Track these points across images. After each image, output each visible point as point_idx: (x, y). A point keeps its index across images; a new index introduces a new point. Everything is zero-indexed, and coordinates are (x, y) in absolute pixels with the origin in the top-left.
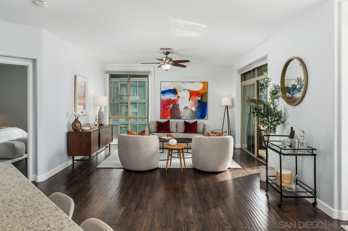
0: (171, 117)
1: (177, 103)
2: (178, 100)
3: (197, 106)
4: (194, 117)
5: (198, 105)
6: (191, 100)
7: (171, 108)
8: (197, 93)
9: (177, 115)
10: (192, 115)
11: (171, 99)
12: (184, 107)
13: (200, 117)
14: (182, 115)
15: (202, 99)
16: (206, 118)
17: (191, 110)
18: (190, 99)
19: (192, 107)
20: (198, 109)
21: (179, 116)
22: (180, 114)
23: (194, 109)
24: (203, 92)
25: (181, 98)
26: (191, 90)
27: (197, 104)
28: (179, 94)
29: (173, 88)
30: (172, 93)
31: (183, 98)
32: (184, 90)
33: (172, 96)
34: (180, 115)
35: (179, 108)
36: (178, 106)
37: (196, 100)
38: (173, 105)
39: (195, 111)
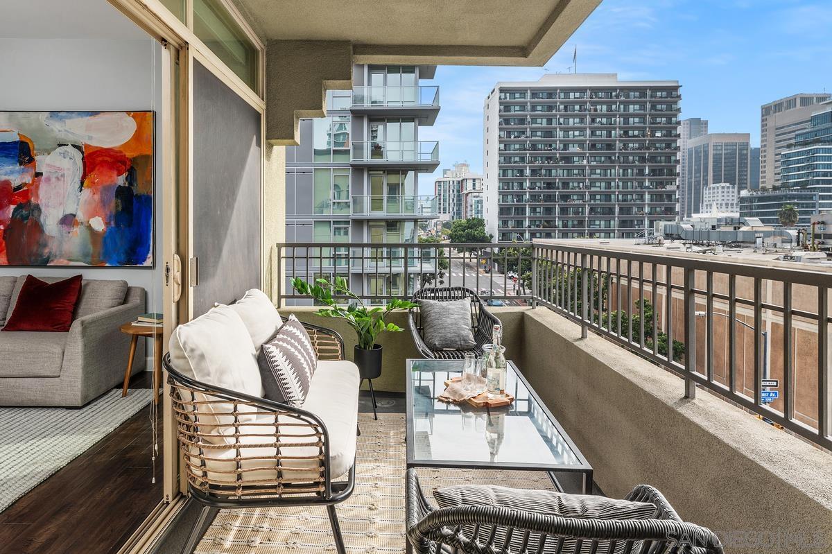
0: (8, 260)
1: (33, 200)
2: (37, 187)
3: (114, 211)
4: (101, 258)
5: (117, 206)
6: (88, 187)
7: (8, 223)
8: (110, 156)
9: (35, 249)
10: (91, 248)
11: (7, 183)
12: (61, 216)
13: (123, 257)
14: (54, 251)
15: (131, 184)
16: (148, 263)
17: (90, 228)
18: (82, 183)
19: (93, 216)
20: (117, 224)
21: (41, 256)
22: (45, 245)
23: (98, 224)
24: (135, 154)
25: (48, 179)
26: (87, 146)
27: (113, 205)
28: (44, 162)
29: (18, 139)
30: (13, 158)
31: (58, 178)
32: (60, 145)
33: (12, 172)
34: (46, 251)
35: (42, 220)
36: (36, 214)
37: (107, 189)
38: (15, 210)
39: (104, 232)
